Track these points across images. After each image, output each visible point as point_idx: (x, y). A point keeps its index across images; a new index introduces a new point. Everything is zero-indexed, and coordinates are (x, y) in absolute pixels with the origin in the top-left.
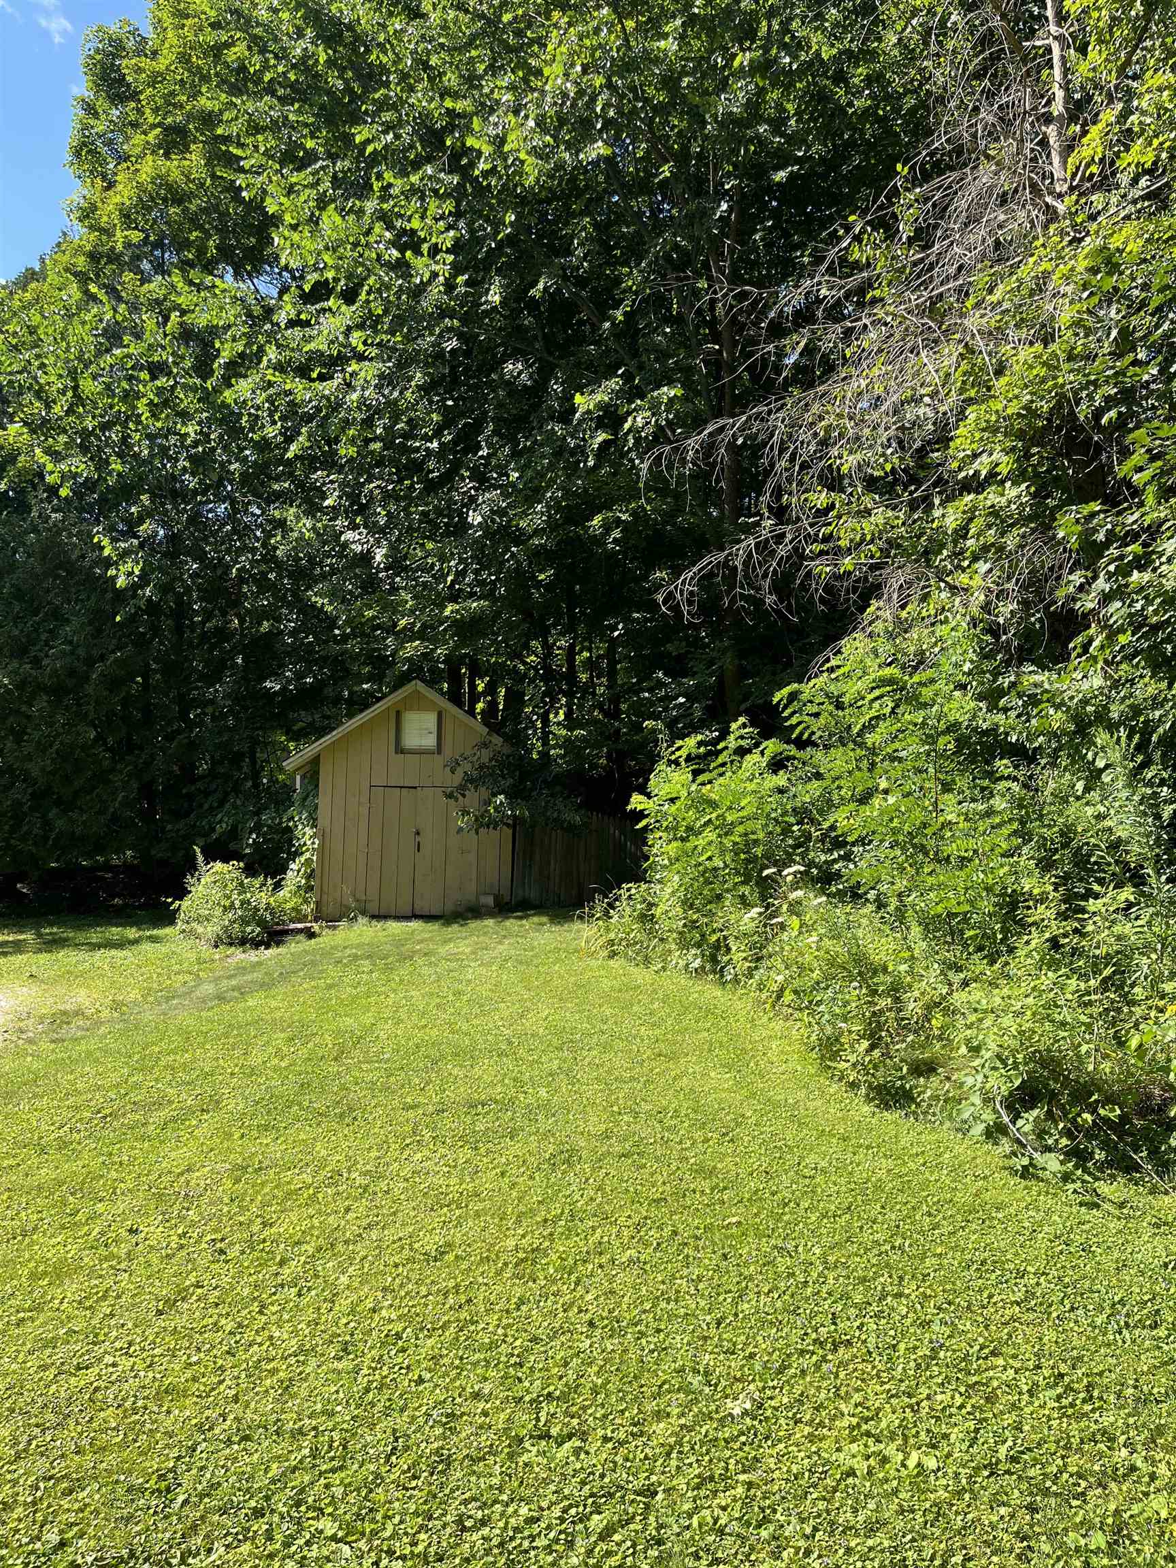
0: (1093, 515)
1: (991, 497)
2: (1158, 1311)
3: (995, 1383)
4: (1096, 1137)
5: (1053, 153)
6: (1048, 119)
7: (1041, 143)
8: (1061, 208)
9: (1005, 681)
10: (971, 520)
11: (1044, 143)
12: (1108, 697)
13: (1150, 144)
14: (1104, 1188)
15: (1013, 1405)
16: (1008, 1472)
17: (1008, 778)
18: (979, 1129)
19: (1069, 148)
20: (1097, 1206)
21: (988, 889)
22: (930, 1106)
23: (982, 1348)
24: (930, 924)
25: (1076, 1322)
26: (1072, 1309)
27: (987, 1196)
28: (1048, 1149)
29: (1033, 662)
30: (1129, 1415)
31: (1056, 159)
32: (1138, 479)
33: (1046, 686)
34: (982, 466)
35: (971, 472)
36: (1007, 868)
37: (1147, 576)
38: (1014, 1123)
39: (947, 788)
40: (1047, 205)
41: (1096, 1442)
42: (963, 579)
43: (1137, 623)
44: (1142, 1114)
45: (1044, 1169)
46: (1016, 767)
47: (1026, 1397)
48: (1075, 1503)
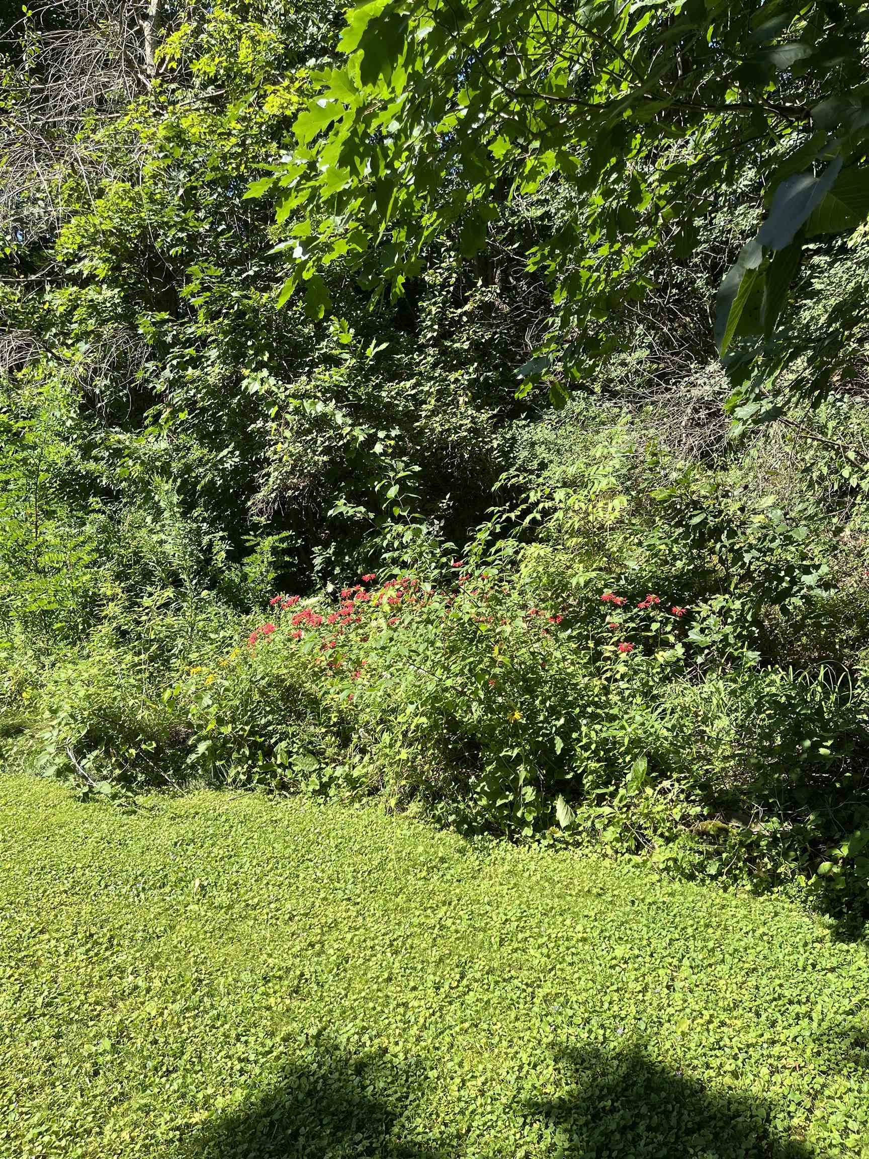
0: (164, 322)
1: (91, 293)
2: (166, 876)
3: (40, 953)
4: (139, 765)
5: (147, 44)
6: (145, 17)
7: (137, 32)
8: (150, 87)
9: (98, 437)
10: (75, 308)
11: (140, 32)
12: (171, 457)
13: (213, 60)
14: (140, 800)
15: (53, 965)
16: (44, 1015)
17: (99, 511)
18: (51, 771)
19: (158, 43)
20: (135, 812)
21: (74, 592)
22: (15, 759)
23: (32, 930)
24: (27, 621)
25: (107, 895)
26: (106, 886)
27: (53, 820)
28: (105, 778)
29: (120, 426)
30: (137, 951)
31: (148, 49)
32: (196, 302)
33: (127, 443)
34: (85, 267)
35: (76, 271)
36: (89, 576)
37: (197, 373)
38: (79, 763)
39: (50, 515)
40: (139, 80)
41: (111, 976)
42: (66, 353)
43: (191, 404)
44: (171, 746)
45: (99, 793)
46: (105, 504)
47: (63, 957)
48: (91, 1023)
